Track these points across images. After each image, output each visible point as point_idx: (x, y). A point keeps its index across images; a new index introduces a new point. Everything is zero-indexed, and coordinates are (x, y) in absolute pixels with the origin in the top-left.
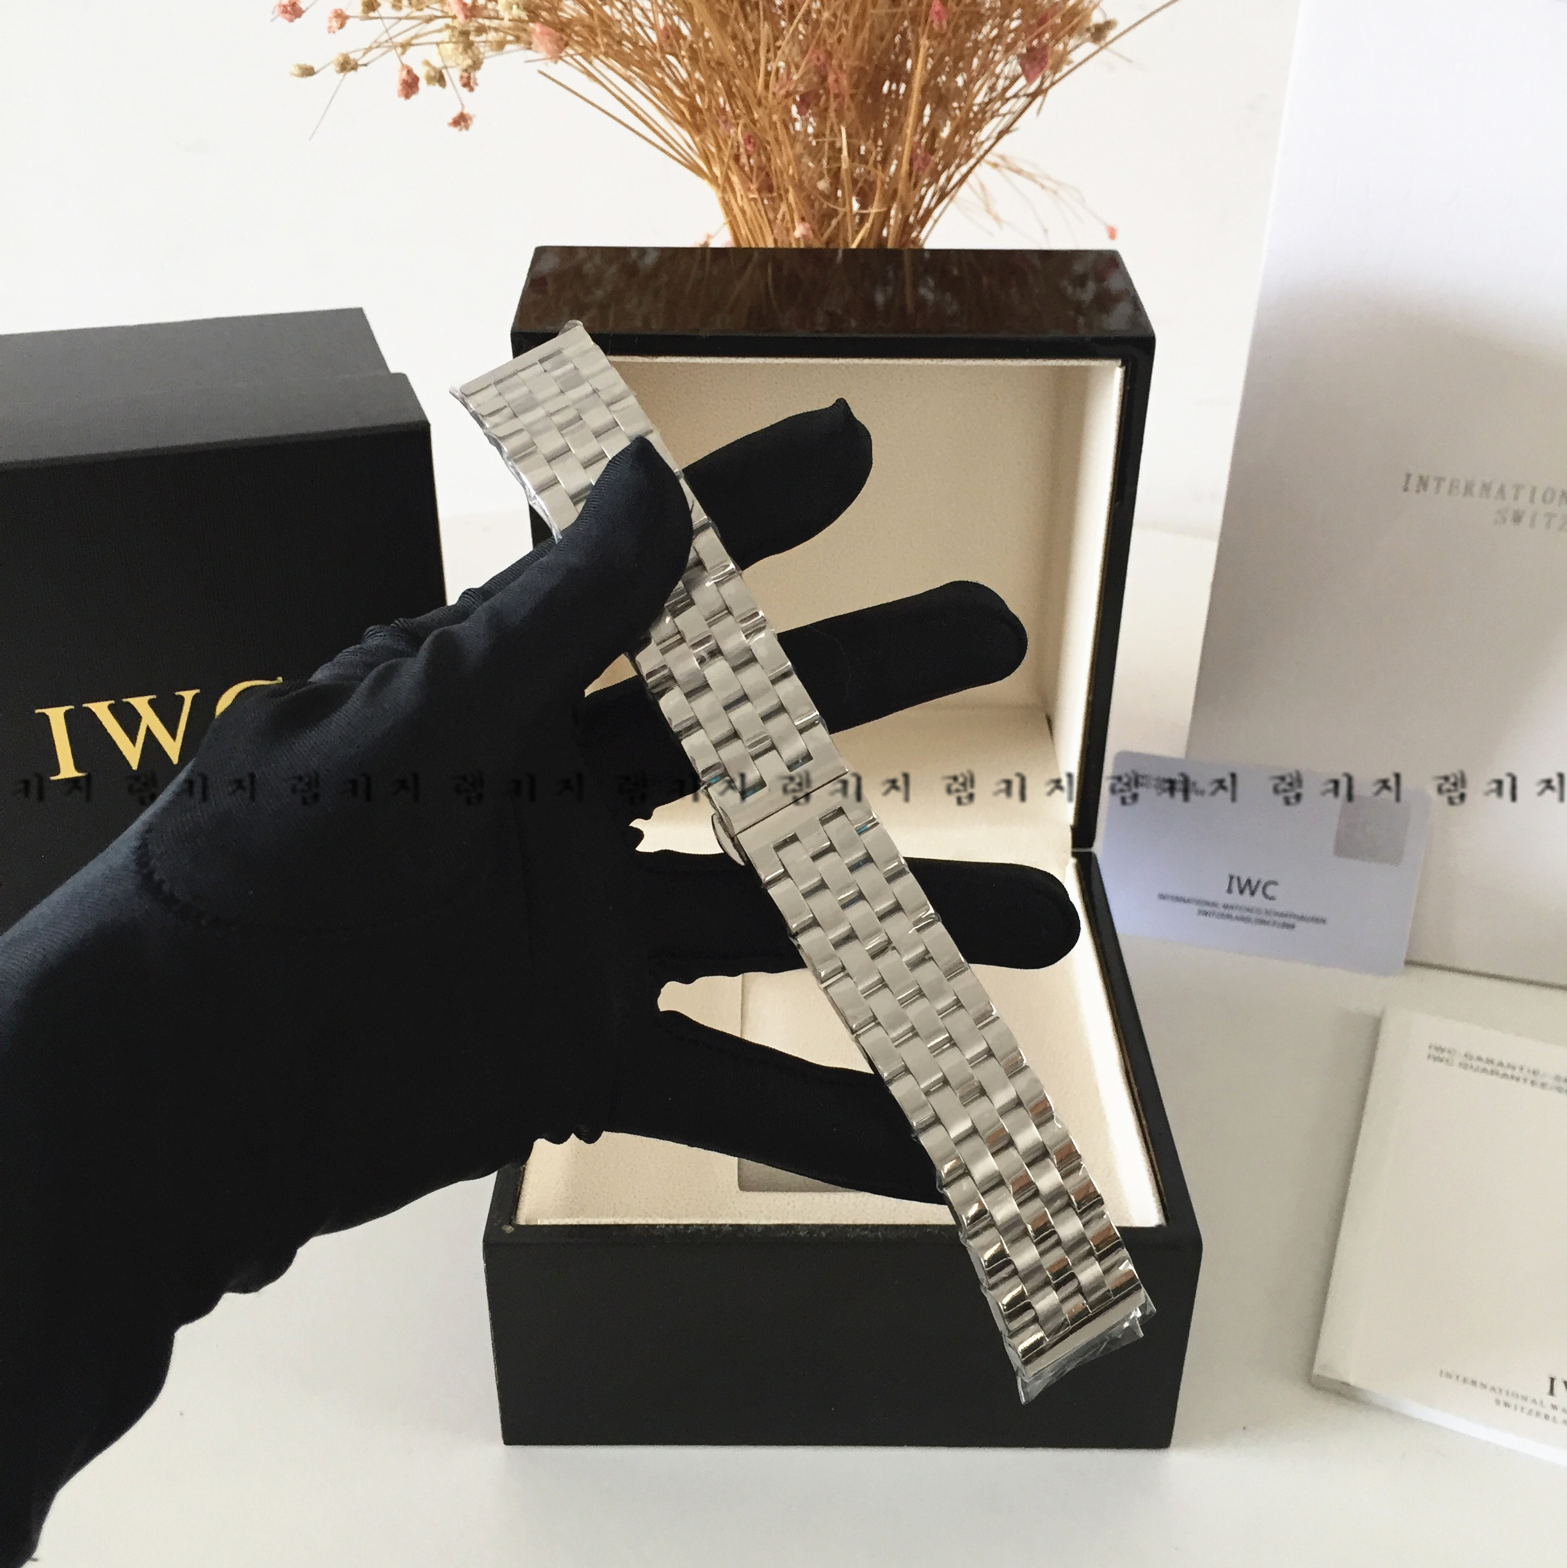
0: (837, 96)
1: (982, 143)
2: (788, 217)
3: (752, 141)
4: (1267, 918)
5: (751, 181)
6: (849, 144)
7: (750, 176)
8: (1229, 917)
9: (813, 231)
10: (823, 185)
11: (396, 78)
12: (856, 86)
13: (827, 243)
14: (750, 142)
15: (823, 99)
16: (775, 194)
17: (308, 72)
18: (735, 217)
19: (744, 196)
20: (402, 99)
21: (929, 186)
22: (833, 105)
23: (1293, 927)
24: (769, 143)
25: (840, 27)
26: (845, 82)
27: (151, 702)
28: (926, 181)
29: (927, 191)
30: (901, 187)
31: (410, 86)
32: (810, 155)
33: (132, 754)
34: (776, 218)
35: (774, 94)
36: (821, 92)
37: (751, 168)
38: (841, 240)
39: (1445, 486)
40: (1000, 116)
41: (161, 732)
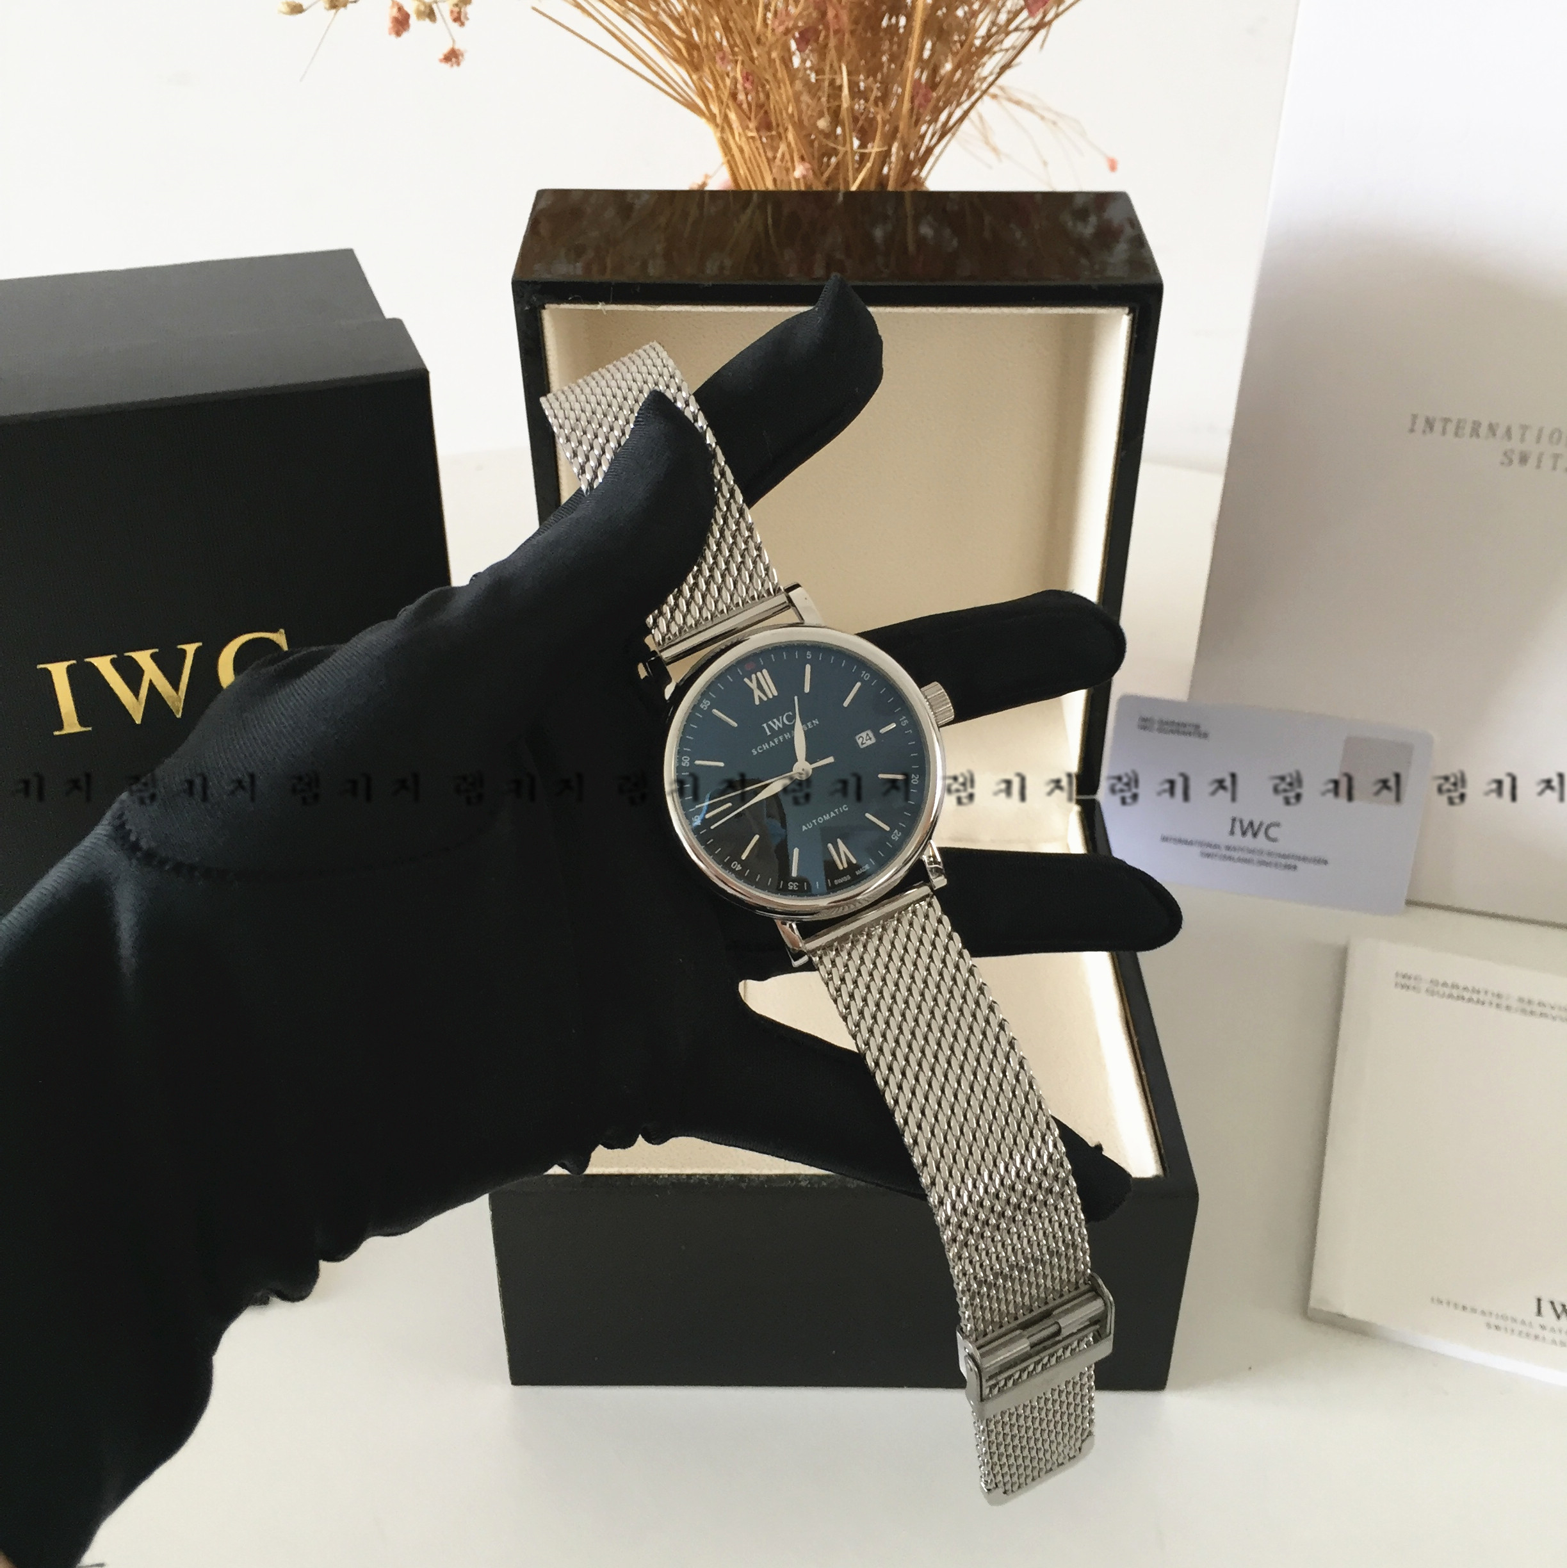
0: (836, 32)
1: (985, 78)
2: (787, 157)
3: (750, 77)
4: (1268, 860)
5: (750, 119)
6: (849, 81)
7: (748, 113)
8: (1230, 858)
9: (813, 171)
10: (822, 124)
11: (386, 16)
12: (856, 22)
13: (827, 183)
14: (748, 80)
15: (823, 34)
16: (774, 133)
17: (297, 9)
18: (733, 156)
19: (743, 135)
20: (393, 36)
21: (930, 123)
22: (832, 43)
23: (1295, 867)
24: (767, 81)
26: (845, 17)
27: (153, 656)
28: (928, 118)
29: (928, 128)
30: (902, 126)
31: (401, 23)
32: (809, 92)
33: (135, 706)
34: (775, 158)
35: (773, 30)
36: (821, 27)
37: (749, 105)
38: (841, 181)
39: (1451, 427)
40: (1001, 50)
41: (163, 686)
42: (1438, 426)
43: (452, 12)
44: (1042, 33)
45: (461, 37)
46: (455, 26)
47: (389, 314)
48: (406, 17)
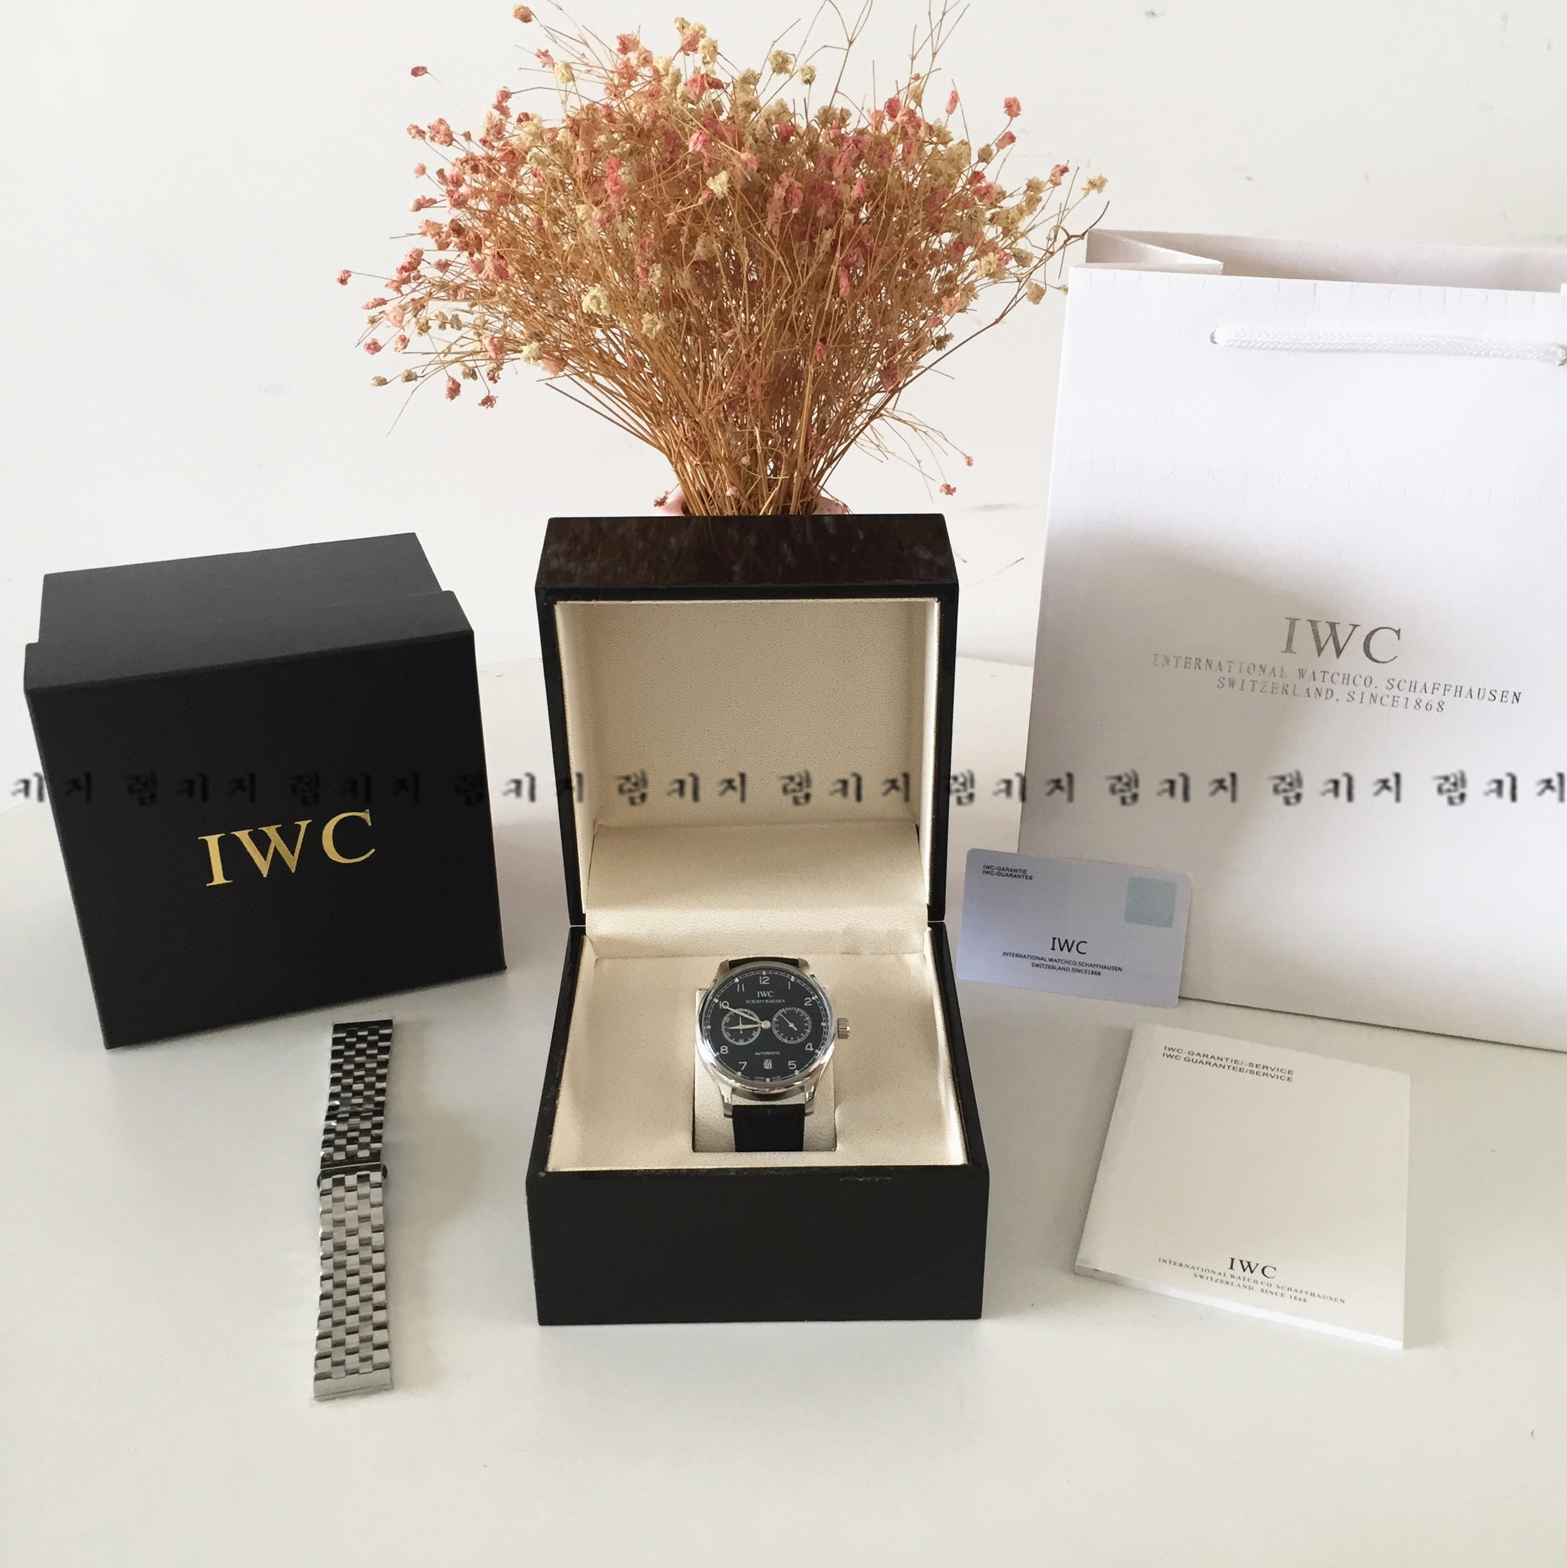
0: (752, 401)
1: (857, 427)
2: (721, 482)
4: (1081, 968)
5: (696, 455)
6: (761, 433)
7: (695, 450)
8: (1053, 967)
9: (739, 493)
10: (745, 460)
11: (444, 386)
12: (766, 394)
13: (750, 497)
14: (694, 430)
16: (713, 464)
17: (382, 382)
19: (691, 462)
20: (449, 399)
21: (821, 455)
22: (751, 408)
23: (1099, 973)
25: (754, 358)
26: (758, 393)
27: (277, 829)
28: (818, 454)
29: (820, 459)
30: (799, 461)
31: (454, 390)
32: (736, 439)
33: (264, 866)
34: (714, 478)
35: (710, 398)
38: (759, 496)
39: (1182, 663)
40: (866, 410)
41: (284, 850)
42: (1173, 662)
43: (488, 374)
44: (897, 394)
45: (494, 389)
46: (491, 382)
47: (444, 589)
48: (459, 385)
